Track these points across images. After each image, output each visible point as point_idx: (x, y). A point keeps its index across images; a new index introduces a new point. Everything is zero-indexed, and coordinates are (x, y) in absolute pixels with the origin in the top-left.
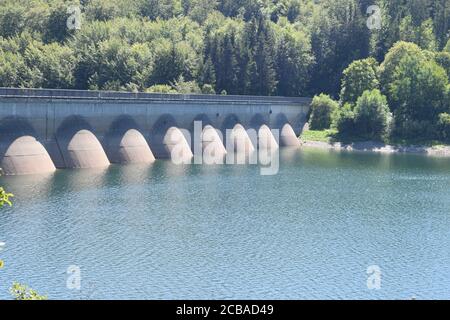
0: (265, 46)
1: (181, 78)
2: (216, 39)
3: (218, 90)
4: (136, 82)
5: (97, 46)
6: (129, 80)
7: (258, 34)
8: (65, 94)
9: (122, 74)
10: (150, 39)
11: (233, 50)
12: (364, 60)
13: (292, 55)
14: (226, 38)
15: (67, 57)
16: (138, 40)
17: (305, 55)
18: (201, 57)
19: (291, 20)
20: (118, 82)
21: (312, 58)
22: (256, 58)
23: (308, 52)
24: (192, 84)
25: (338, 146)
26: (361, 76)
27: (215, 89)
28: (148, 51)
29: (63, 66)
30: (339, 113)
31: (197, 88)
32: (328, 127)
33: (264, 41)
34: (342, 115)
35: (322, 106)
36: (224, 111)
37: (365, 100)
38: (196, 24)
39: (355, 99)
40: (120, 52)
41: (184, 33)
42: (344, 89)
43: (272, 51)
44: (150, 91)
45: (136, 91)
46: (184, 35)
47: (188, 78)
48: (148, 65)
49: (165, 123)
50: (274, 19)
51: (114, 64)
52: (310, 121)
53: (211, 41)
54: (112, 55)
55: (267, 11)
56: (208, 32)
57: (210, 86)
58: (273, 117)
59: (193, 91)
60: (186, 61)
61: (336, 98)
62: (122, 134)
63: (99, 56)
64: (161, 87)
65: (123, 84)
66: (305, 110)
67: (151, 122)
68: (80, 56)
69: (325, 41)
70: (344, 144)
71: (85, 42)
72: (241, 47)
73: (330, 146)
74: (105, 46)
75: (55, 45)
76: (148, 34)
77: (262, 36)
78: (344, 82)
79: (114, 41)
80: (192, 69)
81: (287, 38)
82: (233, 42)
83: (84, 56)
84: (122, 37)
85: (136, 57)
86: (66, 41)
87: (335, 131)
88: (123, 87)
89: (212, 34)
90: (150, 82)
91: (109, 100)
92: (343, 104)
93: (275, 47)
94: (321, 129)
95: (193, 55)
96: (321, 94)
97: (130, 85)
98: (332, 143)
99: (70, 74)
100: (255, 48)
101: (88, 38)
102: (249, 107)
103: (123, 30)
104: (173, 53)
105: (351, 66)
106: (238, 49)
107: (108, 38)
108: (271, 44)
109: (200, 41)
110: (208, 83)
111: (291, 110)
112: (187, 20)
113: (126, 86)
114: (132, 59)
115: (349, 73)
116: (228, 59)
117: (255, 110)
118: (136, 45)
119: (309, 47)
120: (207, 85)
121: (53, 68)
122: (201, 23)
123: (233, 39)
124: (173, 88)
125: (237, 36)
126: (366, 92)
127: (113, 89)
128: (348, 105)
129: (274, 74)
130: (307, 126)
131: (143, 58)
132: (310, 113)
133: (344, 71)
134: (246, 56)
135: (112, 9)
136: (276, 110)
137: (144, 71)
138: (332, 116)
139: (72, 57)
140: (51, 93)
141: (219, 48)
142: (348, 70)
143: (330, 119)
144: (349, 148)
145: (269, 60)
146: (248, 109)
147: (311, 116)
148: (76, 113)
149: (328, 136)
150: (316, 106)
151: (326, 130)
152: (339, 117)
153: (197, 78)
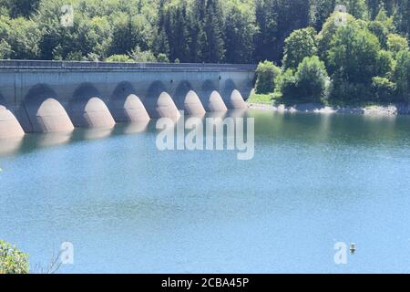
0: (214, 18)
1: (138, 48)
2: (169, 12)
3: (172, 59)
4: (97, 53)
5: (60, 21)
6: (90, 51)
7: (207, 7)
8: (32, 64)
9: (84, 46)
10: (109, 13)
11: (185, 22)
12: (304, 30)
13: (239, 25)
14: (178, 11)
15: (32, 30)
16: (98, 14)
17: (251, 25)
18: (156, 29)
20: (80, 53)
21: (257, 28)
22: (205, 29)
23: (254, 23)
24: (148, 53)
25: (282, 108)
26: (301, 44)
27: (169, 58)
28: (107, 24)
29: (30, 39)
30: (282, 78)
31: (152, 57)
32: (272, 91)
33: (212, 13)
34: (285, 80)
35: (266, 72)
36: (177, 78)
37: (305, 66)
39: (296, 65)
40: (81, 26)
41: (139, 6)
42: (286, 56)
43: (221, 23)
44: (109, 60)
45: (97, 61)
46: (139, 9)
47: (144, 48)
48: (107, 36)
49: (124, 89)
51: (76, 36)
52: (256, 86)
53: (165, 14)
54: (74, 28)
56: (162, 6)
57: (164, 55)
58: (222, 82)
59: (148, 60)
60: (142, 32)
61: (279, 65)
63: (62, 29)
64: (119, 57)
65: (85, 54)
66: (251, 76)
67: (111, 89)
68: (44, 29)
70: (287, 106)
71: (49, 16)
72: (192, 19)
73: (275, 109)
75: (21, 19)
76: (107, 8)
77: (211, 9)
78: (286, 50)
80: (147, 40)
81: (234, 11)
82: (184, 15)
83: (48, 30)
84: (83, 11)
85: (96, 29)
86: (31, 16)
87: (279, 95)
88: (84, 57)
89: (166, 8)
90: (110, 52)
91: (72, 70)
92: (286, 69)
93: (224, 19)
94: (266, 93)
95: (148, 27)
96: (266, 61)
97: (92, 55)
98: (276, 105)
99: (36, 46)
100: (205, 20)
101: (52, 13)
102: (199, 73)
103: (84, 5)
104: (130, 25)
105: (292, 35)
106: (189, 21)
108: (219, 15)
109: (154, 14)
110: (163, 53)
111: (238, 76)
113: (87, 56)
114: (93, 31)
115: (291, 42)
116: (180, 31)
117: (206, 76)
118: (96, 19)
119: (253, 18)
120: (161, 54)
121: (20, 40)
123: (184, 11)
124: (130, 58)
125: (188, 9)
126: (306, 59)
127: (75, 59)
128: (290, 71)
129: (222, 43)
130: (254, 91)
131: (103, 31)
132: (255, 78)
133: (286, 40)
134: (197, 27)
136: (225, 76)
137: (104, 43)
138: (275, 81)
139: (37, 30)
140: (18, 64)
141: (172, 21)
142: (289, 38)
143: (274, 84)
144: (293, 110)
145: (217, 30)
146: (199, 76)
147: (257, 81)
148: (42, 82)
149: (273, 99)
150: (261, 72)
151: (270, 94)
152: (282, 81)
153: (152, 48)
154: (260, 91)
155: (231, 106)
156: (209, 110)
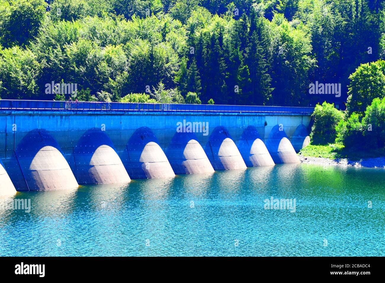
0: (259, 48)
1: (161, 85)
2: (201, 40)
3: (204, 99)
4: (109, 92)
5: (63, 50)
6: (101, 88)
7: (251, 33)
8: (28, 105)
10: (125, 41)
11: (221, 52)
12: (373, 63)
13: (290, 56)
14: (213, 39)
15: (29, 63)
16: (111, 42)
17: (305, 57)
18: (184, 61)
19: (289, 17)
20: (88, 91)
21: (314, 61)
22: (247, 61)
23: (309, 54)
24: (174, 91)
25: (344, 164)
26: (370, 82)
27: (201, 97)
28: (123, 55)
29: (26, 73)
30: (345, 124)
31: (179, 97)
32: (333, 142)
33: (257, 42)
34: (349, 127)
35: (325, 117)
37: (375, 110)
38: (178, 23)
39: (363, 109)
40: (90, 56)
41: (164, 32)
42: (350, 97)
43: (267, 53)
44: (124, 100)
45: (109, 101)
46: (164, 36)
47: (169, 85)
50: (269, 15)
51: (83, 69)
52: (312, 134)
53: (196, 42)
54: (81, 58)
55: (260, 7)
56: (192, 32)
57: (194, 94)
58: (268, 129)
59: (174, 100)
60: (167, 66)
61: (342, 108)
62: (92, 150)
63: (66, 60)
64: (137, 96)
65: (94, 93)
66: (306, 121)
67: (126, 137)
68: (44, 61)
69: (328, 42)
70: (351, 161)
71: (50, 44)
72: (230, 49)
73: (335, 164)
74: (72, 49)
75: (16, 49)
76: (123, 35)
77: (255, 35)
78: (350, 89)
79: (82, 43)
80: (173, 75)
81: (284, 39)
82: (221, 43)
83: (49, 61)
84: (92, 39)
85: (109, 61)
86: (29, 44)
87: (340, 146)
88: (93, 97)
89: (197, 34)
90: (125, 90)
92: (350, 113)
93: (271, 49)
94: (325, 143)
95: (174, 59)
96: (325, 103)
97: (102, 94)
98: (337, 159)
99: (33, 82)
100: (247, 50)
101: (53, 41)
103: (93, 31)
104: (152, 56)
105: (358, 70)
106: (227, 51)
107: (76, 40)
108: (265, 44)
109: (182, 42)
110: (193, 91)
112: (168, 18)
113: (97, 96)
114: (104, 64)
115: (356, 78)
116: (215, 64)
118: (109, 48)
119: (309, 48)
120: (191, 93)
121: (13, 75)
122: (183, 21)
123: (221, 39)
124: (151, 97)
125: (226, 37)
126: (376, 100)
127: (82, 99)
128: (355, 116)
129: (269, 80)
130: (308, 140)
131: (117, 63)
132: (311, 124)
133: (351, 77)
134: (236, 58)
135: (81, 7)
136: (272, 121)
137: (118, 78)
138: (337, 128)
139: (36, 63)
140: (11, 104)
141: (205, 50)
142: (354, 74)
143: (335, 132)
144: (358, 166)
145: (263, 63)
146: (239, 121)
147: (313, 128)
148: (39, 128)
149: (333, 151)
150: (319, 117)
151: (330, 145)
152: (345, 129)
153: (179, 86)
154: (315, 142)
155: (278, 160)
156: (250, 164)
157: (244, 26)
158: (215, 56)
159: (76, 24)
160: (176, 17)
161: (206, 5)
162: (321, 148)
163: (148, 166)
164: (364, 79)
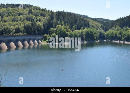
1: (20, 32)
2: (26, 25)
3: (27, 34)
5: (4, 27)
9: (9, 32)
12: (52, 28)
13: (40, 28)
18: (24, 28)
19: (39, 22)
24: (22, 33)
28: (14, 28)
35: (45, 36)
36: (28, 38)
37: (53, 35)
38: (22, 23)
39: (51, 35)
40: (9, 28)
41: (20, 24)
42: (49, 33)
43: (36, 27)
44: (14, 35)
47: (21, 32)
48: (14, 30)
49: (18, 40)
50: (36, 21)
51: (8, 30)
54: (7, 28)
55: (35, 20)
57: (25, 33)
61: (48, 35)
62: (10, 43)
63: (5, 29)
64: (16, 34)
65: (9, 34)
66: (42, 37)
67: (15, 40)
69: (45, 25)
71: (2, 26)
72: (31, 26)
74: (6, 27)
76: (14, 24)
77: (34, 24)
79: (7, 26)
81: (39, 25)
83: (2, 29)
85: (12, 28)
90: (15, 33)
91: (7, 37)
95: (22, 28)
96: (45, 34)
97: (11, 34)
98: (47, 43)
103: (9, 24)
104: (18, 28)
105: (50, 29)
109: (23, 25)
111: (40, 37)
112: (21, 22)
116: (28, 29)
117: (34, 37)
118: (12, 27)
119: (43, 26)
122: (23, 22)
123: (29, 25)
128: (50, 36)
129: (37, 31)
130: (43, 40)
134: (32, 28)
135: (7, 20)
136: (37, 37)
143: (47, 39)
146: (32, 37)
147: (44, 38)
148: (1, 39)
149: (47, 41)
153: (23, 32)
154: (44, 40)
155: (39, 43)
156: (34, 44)
157: (33, 23)
158: (28, 28)
159: (6, 23)
160: (22, 22)
161: (27, 20)
162: (45, 41)
163: (19, 45)
164: (51, 31)
